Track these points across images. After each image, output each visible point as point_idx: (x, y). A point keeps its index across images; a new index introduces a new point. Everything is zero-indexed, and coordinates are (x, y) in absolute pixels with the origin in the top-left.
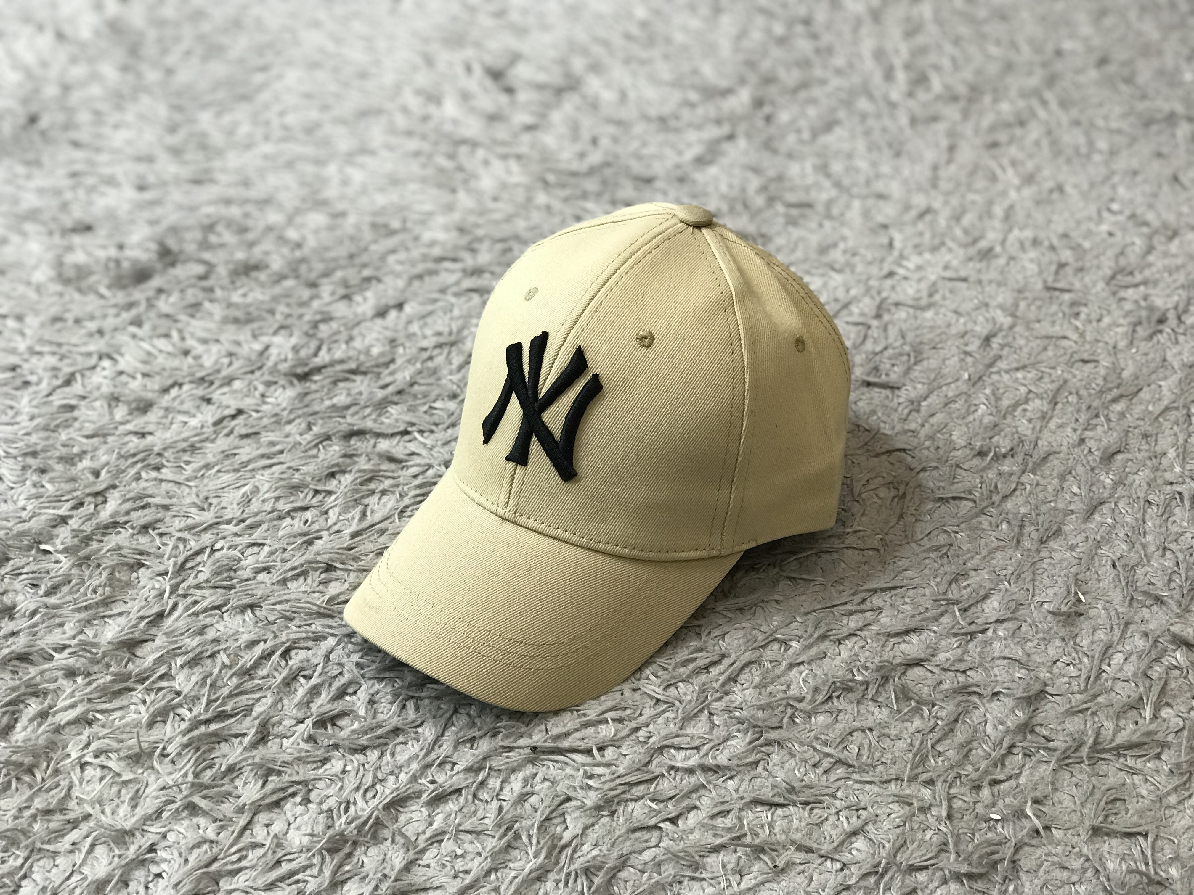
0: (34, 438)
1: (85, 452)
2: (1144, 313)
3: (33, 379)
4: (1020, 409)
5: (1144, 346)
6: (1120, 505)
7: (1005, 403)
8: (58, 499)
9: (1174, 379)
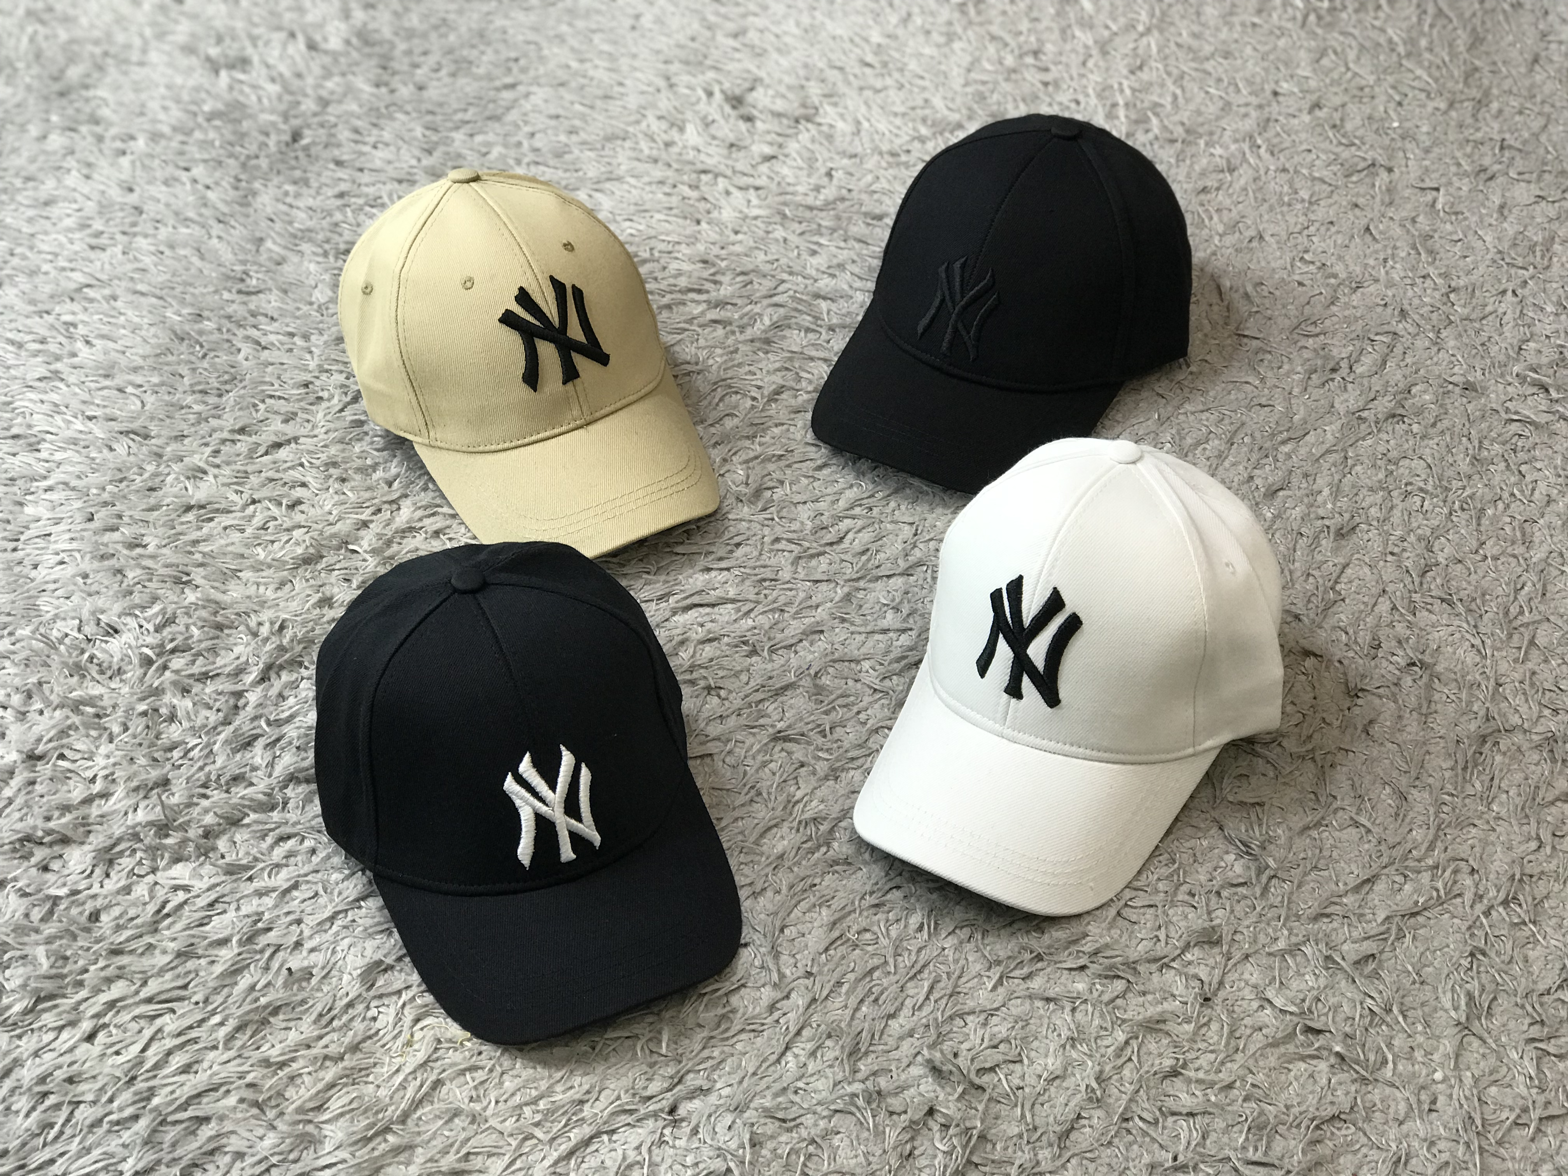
0: (333, 450)
1: (377, 464)
2: (1319, 362)
3: (325, 395)
4: (1200, 448)
5: (1317, 393)
6: (1277, 535)
7: (1189, 441)
8: (360, 506)
9: (1339, 424)
